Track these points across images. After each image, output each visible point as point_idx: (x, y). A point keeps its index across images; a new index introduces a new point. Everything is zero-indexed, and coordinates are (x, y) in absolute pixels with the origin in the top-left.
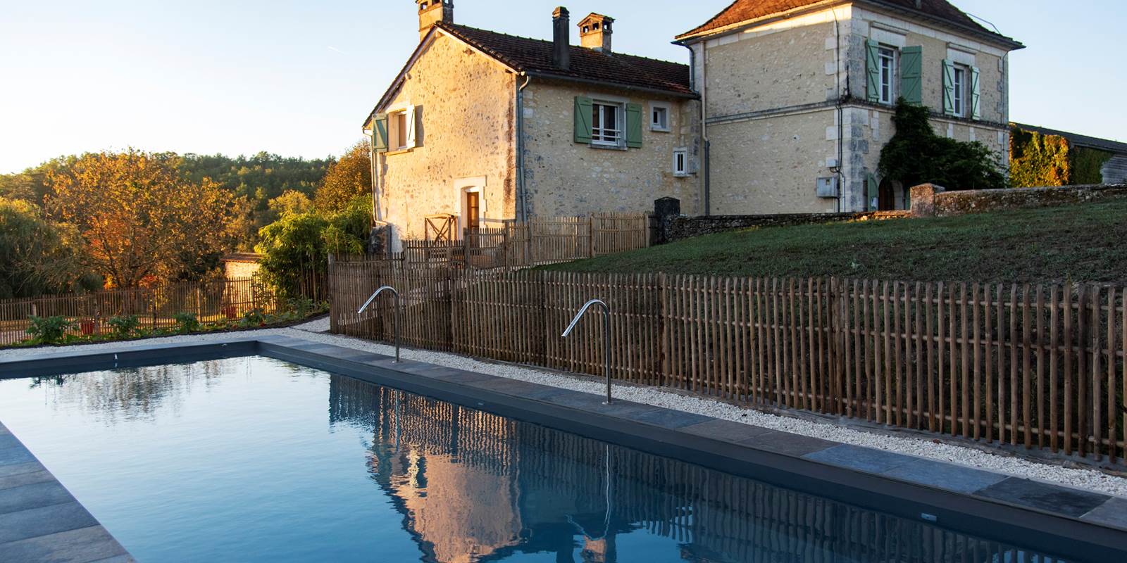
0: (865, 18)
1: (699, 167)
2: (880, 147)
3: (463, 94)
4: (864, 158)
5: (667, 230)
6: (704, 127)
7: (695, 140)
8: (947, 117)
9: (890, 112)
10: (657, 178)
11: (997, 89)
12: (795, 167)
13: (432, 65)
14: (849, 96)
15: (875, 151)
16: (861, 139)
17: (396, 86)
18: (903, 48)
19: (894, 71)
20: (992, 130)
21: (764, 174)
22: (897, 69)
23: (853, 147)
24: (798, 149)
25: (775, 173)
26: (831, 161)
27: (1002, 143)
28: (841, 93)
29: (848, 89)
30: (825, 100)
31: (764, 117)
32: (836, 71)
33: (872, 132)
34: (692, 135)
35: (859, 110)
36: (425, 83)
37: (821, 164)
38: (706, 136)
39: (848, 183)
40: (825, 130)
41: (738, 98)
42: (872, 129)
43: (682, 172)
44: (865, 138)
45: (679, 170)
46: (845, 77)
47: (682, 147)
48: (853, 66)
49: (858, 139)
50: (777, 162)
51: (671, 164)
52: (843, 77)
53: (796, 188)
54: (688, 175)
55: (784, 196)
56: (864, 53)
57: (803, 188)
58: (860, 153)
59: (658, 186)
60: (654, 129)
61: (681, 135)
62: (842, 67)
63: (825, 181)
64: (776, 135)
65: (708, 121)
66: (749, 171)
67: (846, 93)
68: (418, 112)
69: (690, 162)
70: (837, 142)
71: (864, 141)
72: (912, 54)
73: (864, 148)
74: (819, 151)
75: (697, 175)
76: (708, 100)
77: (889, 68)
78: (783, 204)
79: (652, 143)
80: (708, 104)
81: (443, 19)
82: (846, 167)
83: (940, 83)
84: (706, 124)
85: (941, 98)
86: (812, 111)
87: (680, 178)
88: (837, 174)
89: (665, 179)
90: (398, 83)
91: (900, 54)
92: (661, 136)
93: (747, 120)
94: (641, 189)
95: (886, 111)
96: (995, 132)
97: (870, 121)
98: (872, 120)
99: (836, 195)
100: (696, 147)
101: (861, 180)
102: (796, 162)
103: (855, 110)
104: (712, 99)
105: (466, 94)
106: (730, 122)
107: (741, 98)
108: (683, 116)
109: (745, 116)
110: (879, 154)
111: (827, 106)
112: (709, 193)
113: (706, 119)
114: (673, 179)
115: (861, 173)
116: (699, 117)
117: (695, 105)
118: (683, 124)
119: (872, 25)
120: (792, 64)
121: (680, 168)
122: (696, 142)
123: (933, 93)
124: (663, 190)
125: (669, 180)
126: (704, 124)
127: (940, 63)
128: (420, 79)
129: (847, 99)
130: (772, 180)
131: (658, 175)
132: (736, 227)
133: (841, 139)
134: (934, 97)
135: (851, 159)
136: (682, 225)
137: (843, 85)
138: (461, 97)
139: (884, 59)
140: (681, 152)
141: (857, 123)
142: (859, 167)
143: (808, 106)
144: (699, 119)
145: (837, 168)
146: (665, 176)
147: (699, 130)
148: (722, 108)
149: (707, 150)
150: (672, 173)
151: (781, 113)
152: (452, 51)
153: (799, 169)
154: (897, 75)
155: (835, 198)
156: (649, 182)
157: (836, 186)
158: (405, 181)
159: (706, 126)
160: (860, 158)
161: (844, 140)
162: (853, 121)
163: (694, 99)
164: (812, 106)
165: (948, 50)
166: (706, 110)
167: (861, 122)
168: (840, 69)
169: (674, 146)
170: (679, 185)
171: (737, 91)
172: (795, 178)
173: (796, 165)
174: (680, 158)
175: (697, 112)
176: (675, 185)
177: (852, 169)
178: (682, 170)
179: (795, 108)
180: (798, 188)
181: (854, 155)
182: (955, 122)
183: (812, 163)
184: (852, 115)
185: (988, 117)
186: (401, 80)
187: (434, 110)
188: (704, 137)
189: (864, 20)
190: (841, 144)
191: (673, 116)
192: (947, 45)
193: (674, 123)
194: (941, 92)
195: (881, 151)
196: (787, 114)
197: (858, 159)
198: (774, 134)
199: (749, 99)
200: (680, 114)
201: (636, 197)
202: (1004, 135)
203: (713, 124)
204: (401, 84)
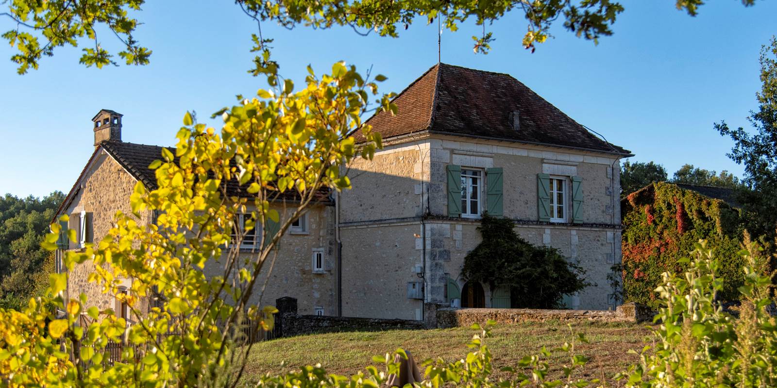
0: (445, 146)
1: (333, 265)
2: (465, 255)
3: (119, 206)
4: (445, 265)
5: (283, 326)
6: (337, 230)
7: (330, 242)
8: (541, 223)
9: (474, 224)
10: (296, 275)
11: (606, 193)
12: (397, 271)
13: (100, 177)
14: (429, 214)
15: (458, 259)
16: (442, 249)
17: (75, 192)
18: (489, 169)
19: (482, 188)
20: (599, 231)
21: (377, 275)
22: (484, 186)
23: (433, 256)
24: (398, 255)
25: (384, 275)
26: (418, 267)
27: (612, 242)
28: (424, 212)
29: (428, 208)
30: (414, 216)
31: (376, 226)
32: (421, 192)
33: (455, 243)
34: (328, 237)
35: (439, 225)
36: (94, 192)
37: (413, 269)
38: (339, 238)
39: (429, 287)
40: (415, 241)
41: (360, 208)
42: (455, 240)
43: (321, 269)
44: (447, 248)
45: (318, 267)
46: (427, 198)
47: (320, 247)
48: (433, 188)
49: (438, 250)
50: (385, 265)
51: (310, 263)
52: (425, 197)
53: (397, 289)
54: (325, 272)
55: (389, 295)
56: (445, 176)
57: (402, 290)
58: (441, 261)
59: (296, 282)
60: (292, 233)
61: (320, 236)
62: (425, 190)
63: (412, 285)
64: (385, 242)
65: (340, 225)
66: (367, 272)
67: (428, 211)
68: (89, 217)
69: (326, 261)
70: (422, 252)
71: (445, 251)
72: (495, 175)
73: (446, 257)
74: (411, 258)
75: (332, 272)
76: (341, 207)
77: (478, 185)
78: (389, 302)
79: (291, 244)
80: (341, 211)
81: (111, 137)
82: (428, 274)
83: (535, 194)
84: (339, 228)
85: (536, 207)
86: (406, 224)
87: (319, 275)
88: (422, 279)
89: (304, 276)
90: (76, 189)
91: (486, 174)
92: (301, 238)
93: (366, 227)
94: (279, 286)
95: (470, 224)
96: (604, 233)
97: (452, 234)
98: (454, 232)
99: (421, 297)
100: (330, 248)
101: (442, 285)
102: (397, 266)
103: (435, 226)
104: (344, 206)
105: (121, 206)
106: (355, 228)
107: (362, 207)
108: (322, 220)
109: (363, 223)
110: (463, 260)
111: (415, 221)
112: (341, 289)
113: (339, 223)
114: (312, 276)
115: (441, 278)
116: (333, 221)
117: (330, 211)
118: (322, 227)
119: (452, 152)
120: (395, 182)
121: (319, 266)
122: (331, 244)
123: (527, 203)
124: (301, 286)
125: (309, 277)
126: (337, 228)
127: (535, 177)
128: (91, 189)
129: (427, 216)
130: (382, 280)
131: (297, 273)
132: (326, 327)
133: (424, 249)
134: (528, 207)
135: (431, 267)
136: (293, 323)
137: (426, 205)
138: (118, 208)
139: (473, 178)
140: (319, 251)
141: (437, 236)
142: (440, 273)
143: (403, 219)
144: (333, 223)
145: (422, 274)
146: (304, 274)
147: (333, 233)
148: (350, 214)
149: (340, 251)
150: (311, 271)
151: (387, 223)
152: (113, 168)
153: (399, 272)
154: (484, 192)
155: (421, 299)
156: (287, 279)
157: (421, 290)
158: (79, 276)
159: (339, 230)
160: (441, 265)
161: (426, 251)
162: (433, 234)
163: (329, 205)
164: (406, 220)
165: (544, 165)
166: (339, 216)
167: (441, 234)
168: (424, 190)
169: (314, 246)
170: (318, 280)
171: (360, 201)
172: (396, 280)
173: (397, 269)
174: (319, 256)
175: (331, 217)
176: (314, 281)
177: (432, 275)
178: (320, 267)
179: (395, 221)
180: (399, 289)
181: (434, 263)
182: (552, 227)
183: (407, 269)
184: (432, 230)
185: (594, 219)
186: (77, 187)
187: (100, 217)
188: (337, 240)
189: (444, 149)
190: (424, 253)
191: (312, 220)
192: (542, 161)
193: (314, 226)
194: (536, 202)
195: (465, 258)
196: (391, 225)
197: (438, 267)
198: (383, 241)
199: (367, 209)
200: (320, 218)
201: (273, 293)
202: (614, 234)
203: (344, 228)
204: (78, 190)
